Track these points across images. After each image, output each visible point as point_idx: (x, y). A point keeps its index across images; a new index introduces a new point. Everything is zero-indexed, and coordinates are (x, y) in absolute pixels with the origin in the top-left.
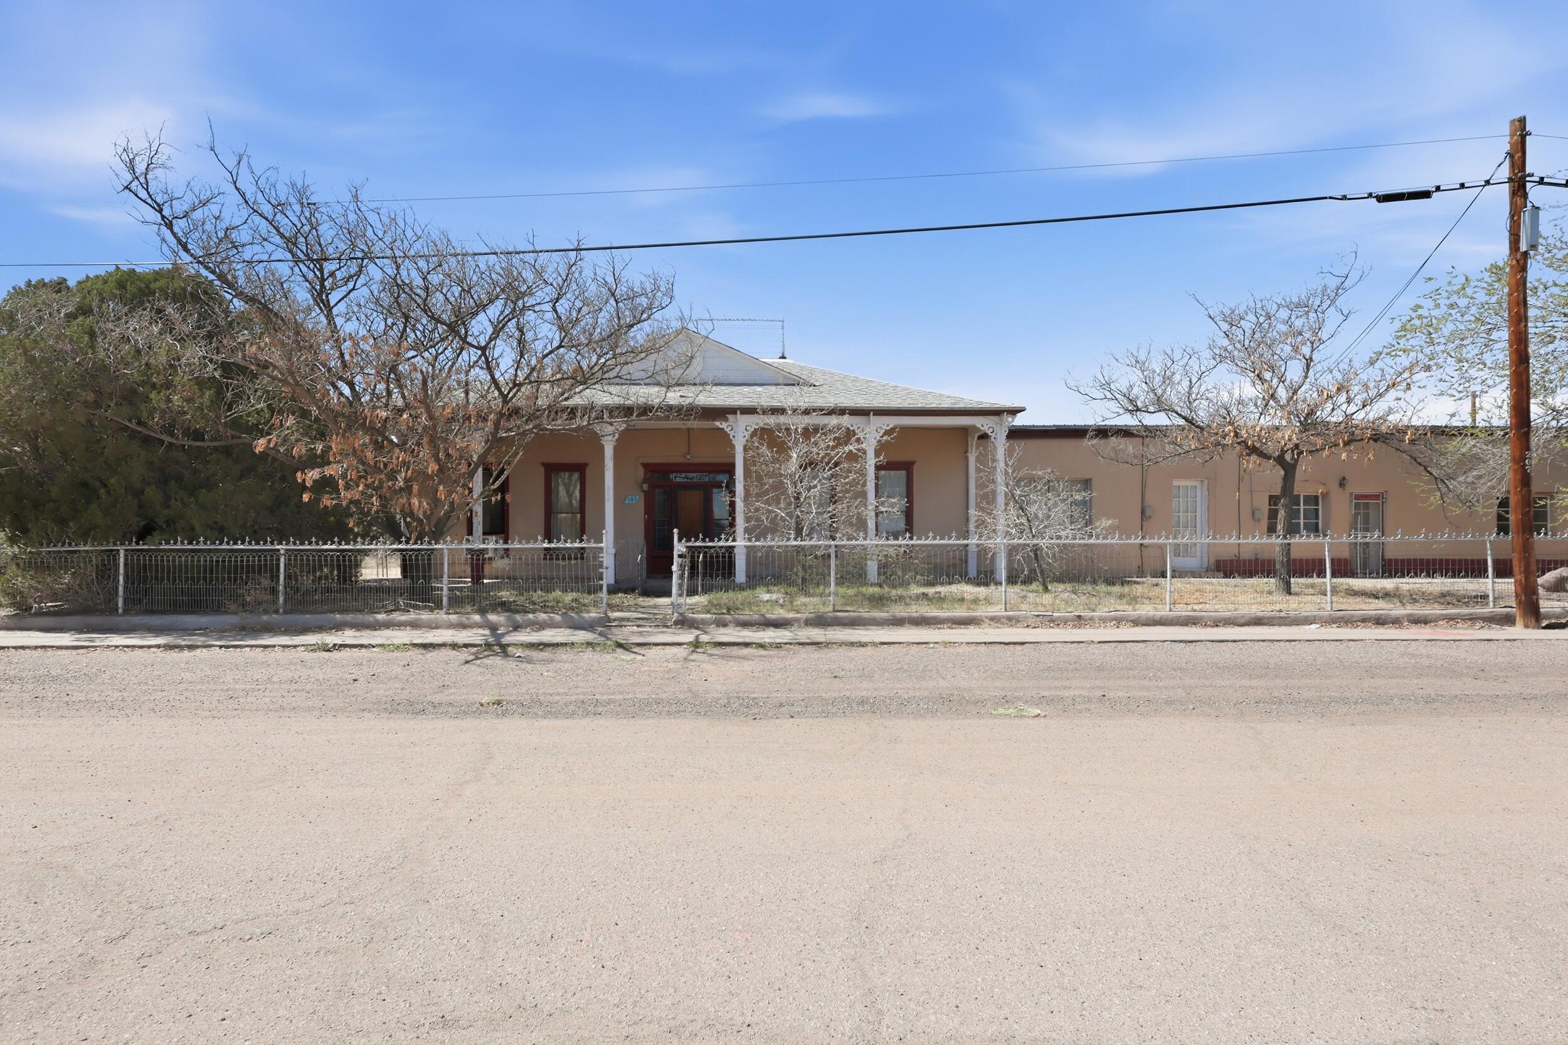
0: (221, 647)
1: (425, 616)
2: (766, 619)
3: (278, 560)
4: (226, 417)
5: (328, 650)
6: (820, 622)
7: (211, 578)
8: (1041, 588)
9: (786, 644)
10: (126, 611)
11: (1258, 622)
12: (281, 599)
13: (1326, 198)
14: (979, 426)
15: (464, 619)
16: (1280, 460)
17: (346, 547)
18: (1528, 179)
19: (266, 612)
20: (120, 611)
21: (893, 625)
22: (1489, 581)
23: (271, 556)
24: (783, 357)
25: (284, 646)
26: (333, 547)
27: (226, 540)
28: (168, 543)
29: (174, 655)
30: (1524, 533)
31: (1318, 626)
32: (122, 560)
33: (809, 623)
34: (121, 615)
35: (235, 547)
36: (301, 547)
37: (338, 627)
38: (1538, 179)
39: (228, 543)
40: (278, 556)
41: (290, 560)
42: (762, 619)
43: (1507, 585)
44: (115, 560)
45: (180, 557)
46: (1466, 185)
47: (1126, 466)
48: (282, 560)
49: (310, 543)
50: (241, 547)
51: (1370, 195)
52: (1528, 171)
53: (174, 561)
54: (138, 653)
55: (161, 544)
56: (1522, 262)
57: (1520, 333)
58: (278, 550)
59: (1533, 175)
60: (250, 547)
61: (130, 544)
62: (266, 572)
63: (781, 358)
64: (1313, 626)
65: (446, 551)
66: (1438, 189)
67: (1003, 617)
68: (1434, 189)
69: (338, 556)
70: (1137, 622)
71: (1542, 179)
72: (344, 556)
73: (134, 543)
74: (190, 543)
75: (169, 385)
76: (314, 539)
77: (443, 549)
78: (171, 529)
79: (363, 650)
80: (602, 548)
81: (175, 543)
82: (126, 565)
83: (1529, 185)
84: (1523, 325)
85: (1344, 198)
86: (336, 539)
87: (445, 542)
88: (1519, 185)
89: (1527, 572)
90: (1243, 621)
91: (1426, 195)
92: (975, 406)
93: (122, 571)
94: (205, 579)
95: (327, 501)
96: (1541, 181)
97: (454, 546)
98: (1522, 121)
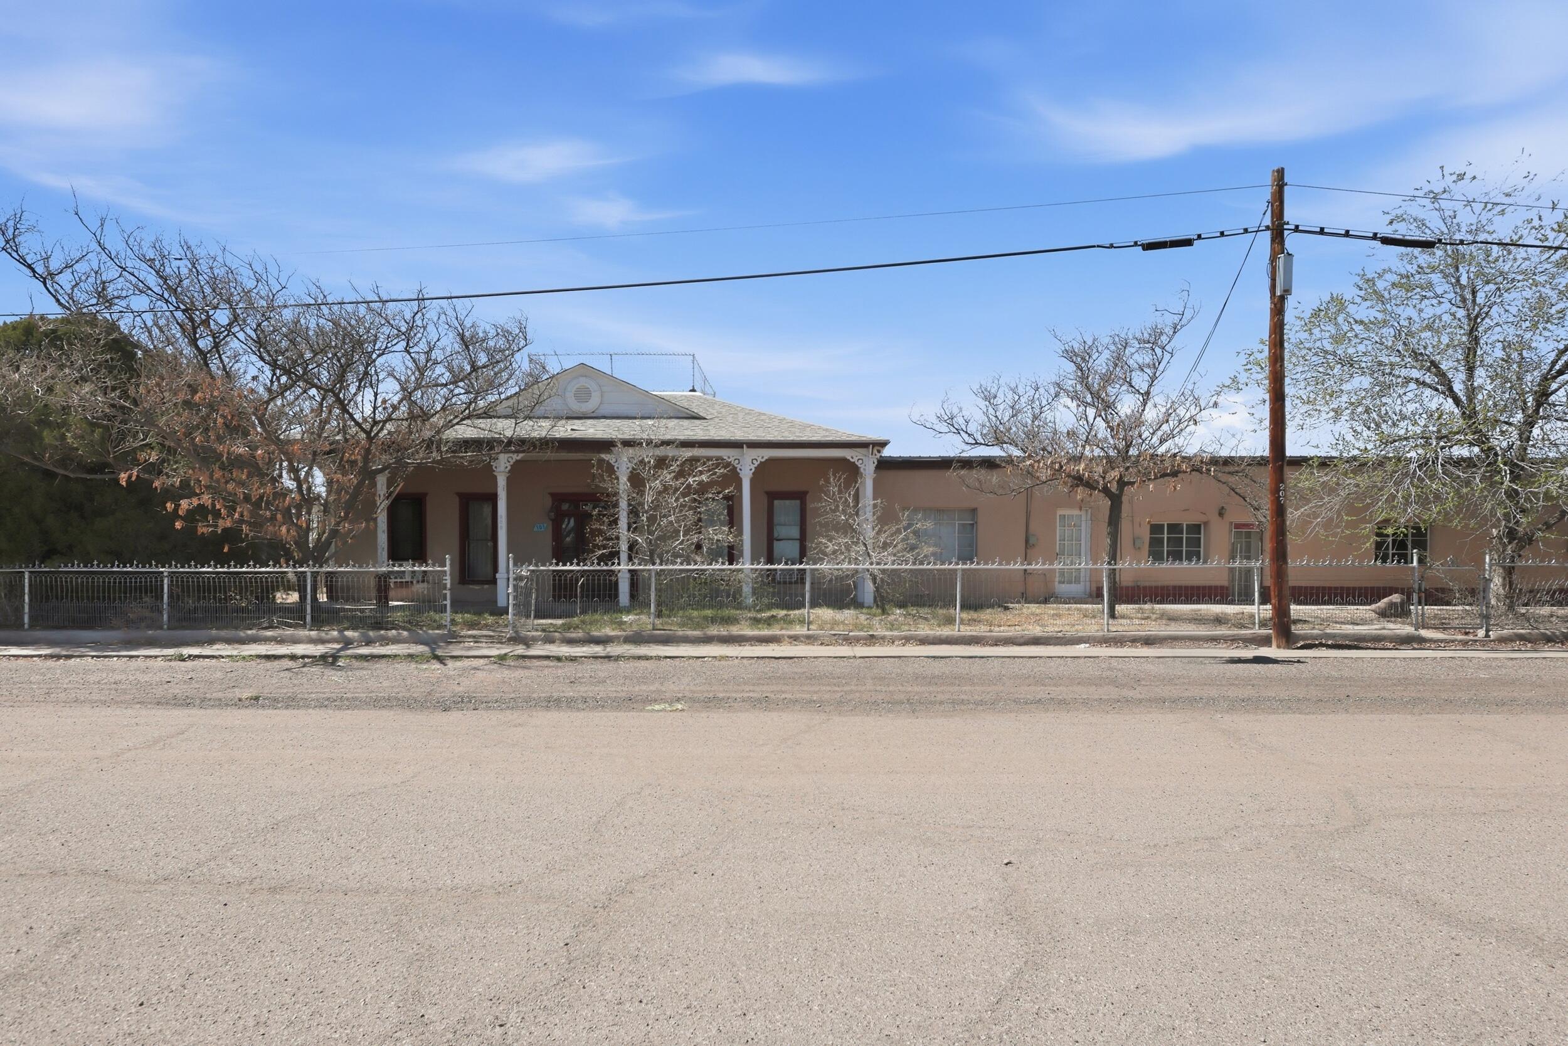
0: (93, 657)
1: (289, 632)
2: (593, 637)
3: (162, 581)
4: (115, 452)
5: (184, 660)
6: (637, 639)
7: (104, 597)
8: (880, 611)
9: (582, 657)
10: (32, 626)
11: (1036, 641)
12: (165, 617)
13: (1094, 247)
14: (849, 458)
15: (323, 634)
16: (1106, 491)
17: (221, 570)
18: (1286, 227)
19: (149, 627)
20: (26, 626)
21: (703, 642)
22: (1256, 607)
23: (156, 578)
24: (693, 390)
25: (147, 657)
26: (210, 570)
27: (117, 563)
28: (66, 566)
29: (51, 663)
30: (1278, 560)
31: (1088, 645)
32: (27, 581)
33: (628, 640)
34: (27, 630)
35: (125, 569)
36: (181, 570)
37: (211, 642)
38: (1293, 227)
39: (118, 566)
40: (162, 577)
41: (172, 581)
42: (587, 635)
43: (1267, 611)
44: (20, 581)
45: (77, 578)
46: (1225, 233)
47: (991, 496)
48: (166, 581)
49: (190, 567)
50: (130, 569)
51: (1136, 244)
52: (1286, 219)
53: (71, 582)
54: (21, 661)
55: (60, 567)
56: (1278, 306)
57: (1276, 373)
58: (162, 572)
59: (1288, 223)
60: (138, 570)
61: (33, 567)
62: (151, 592)
63: (691, 391)
64: (1083, 646)
65: (309, 575)
66: (1199, 237)
67: (803, 636)
68: (1196, 237)
69: (214, 578)
70: (924, 641)
71: (1297, 227)
72: (219, 578)
73: (36, 566)
74: (85, 566)
75: (65, 424)
76: (193, 563)
77: (305, 572)
78: (67, 553)
79: (214, 661)
80: (445, 572)
81: (73, 566)
82: (30, 585)
83: (1286, 233)
84: (1279, 364)
85: (1112, 246)
86: (212, 563)
87: (308, 566)
88: (1278, 232)
89: (1280, 598)
90: (1022, 640)
91: (1188, 243)
92: (844, 438)
93: (27, 590)
94: (98, 598)
95: (203, 529)
96: (1297, 229)
97: (315, 569)
98: (1281, 173)
